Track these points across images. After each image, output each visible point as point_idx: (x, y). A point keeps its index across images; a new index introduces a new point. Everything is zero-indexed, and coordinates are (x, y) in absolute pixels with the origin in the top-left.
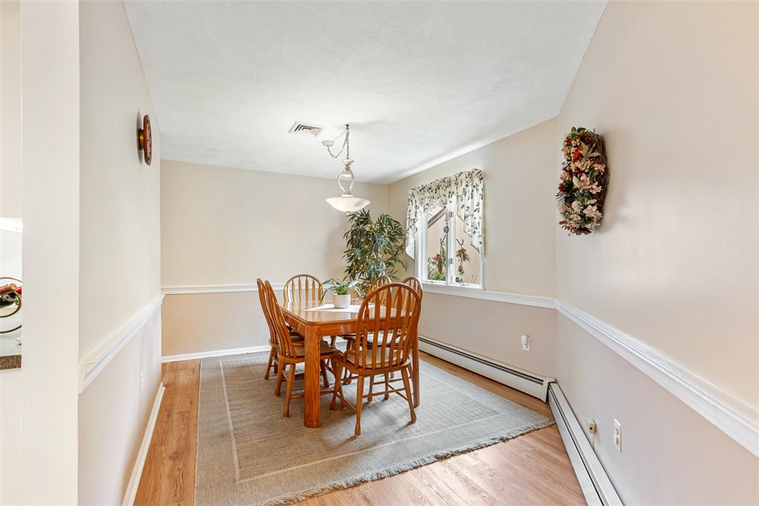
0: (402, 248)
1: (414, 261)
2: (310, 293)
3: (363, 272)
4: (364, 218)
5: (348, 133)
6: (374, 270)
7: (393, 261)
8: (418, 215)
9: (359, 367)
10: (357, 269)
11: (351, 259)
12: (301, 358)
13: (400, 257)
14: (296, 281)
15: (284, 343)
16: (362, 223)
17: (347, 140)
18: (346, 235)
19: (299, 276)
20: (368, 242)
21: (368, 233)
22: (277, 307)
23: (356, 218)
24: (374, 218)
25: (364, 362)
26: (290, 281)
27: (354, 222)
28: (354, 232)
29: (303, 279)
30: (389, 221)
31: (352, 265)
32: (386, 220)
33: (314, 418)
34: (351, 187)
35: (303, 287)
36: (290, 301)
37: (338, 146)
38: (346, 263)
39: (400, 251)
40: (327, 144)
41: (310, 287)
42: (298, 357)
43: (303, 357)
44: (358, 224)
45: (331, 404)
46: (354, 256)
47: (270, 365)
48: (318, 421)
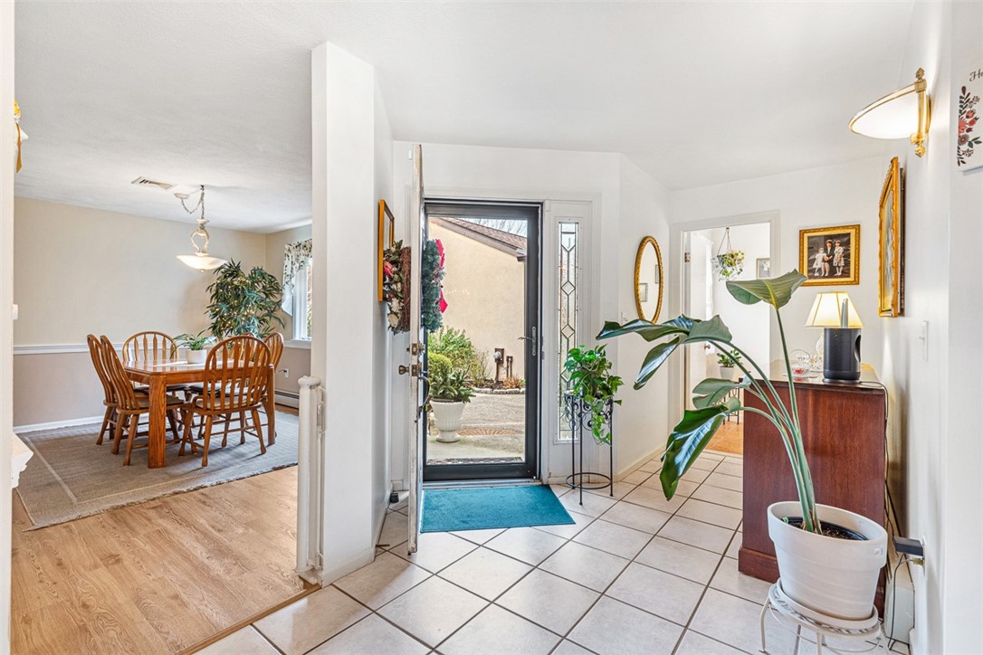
0: (279, 304)
1: (292, 318)
2: (160, 353)
3: (232, 330)
4: (233, 271)
5: (203, 194)
6: (244, 327)
7: (268, 318)
8: (294, 271)
9: (208, 409)
10: (224, 326)
11: (215, 315)
12: (145, 409)
13: (277, 314)
14: (140, 340)
15: (126, 399)
16: (230, 275)
17: (202, 199)
18: (209, 288)
19: (145, 333)
20: (237, 296)
21: (237, 287)
22: (117, 362)
23: (223, 270)
24: (246, 271)
25: (212, 405)
26: (131, 338)
27: (220, 274)
28: (221, 286)
29: (150, 338)
30: (263, 275)
31: (217, 322)
32: (258, 275)
33: (159, 459)
34: (206, 246)
35: (150, 347)
36: (131, 358)
37: (192, 202)
38: (209, 320)
39: (277, 308)
40: (182, 197)
41: (160, 346)
42: (141, 409)
43: (147, 408)
44: (225, 277)
45: (180, 451)
46: (220, 311)
47: (104, 429)
48: (163, 463)
